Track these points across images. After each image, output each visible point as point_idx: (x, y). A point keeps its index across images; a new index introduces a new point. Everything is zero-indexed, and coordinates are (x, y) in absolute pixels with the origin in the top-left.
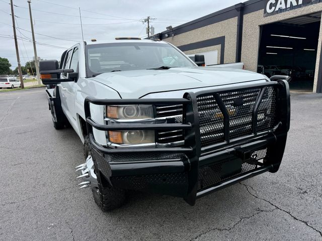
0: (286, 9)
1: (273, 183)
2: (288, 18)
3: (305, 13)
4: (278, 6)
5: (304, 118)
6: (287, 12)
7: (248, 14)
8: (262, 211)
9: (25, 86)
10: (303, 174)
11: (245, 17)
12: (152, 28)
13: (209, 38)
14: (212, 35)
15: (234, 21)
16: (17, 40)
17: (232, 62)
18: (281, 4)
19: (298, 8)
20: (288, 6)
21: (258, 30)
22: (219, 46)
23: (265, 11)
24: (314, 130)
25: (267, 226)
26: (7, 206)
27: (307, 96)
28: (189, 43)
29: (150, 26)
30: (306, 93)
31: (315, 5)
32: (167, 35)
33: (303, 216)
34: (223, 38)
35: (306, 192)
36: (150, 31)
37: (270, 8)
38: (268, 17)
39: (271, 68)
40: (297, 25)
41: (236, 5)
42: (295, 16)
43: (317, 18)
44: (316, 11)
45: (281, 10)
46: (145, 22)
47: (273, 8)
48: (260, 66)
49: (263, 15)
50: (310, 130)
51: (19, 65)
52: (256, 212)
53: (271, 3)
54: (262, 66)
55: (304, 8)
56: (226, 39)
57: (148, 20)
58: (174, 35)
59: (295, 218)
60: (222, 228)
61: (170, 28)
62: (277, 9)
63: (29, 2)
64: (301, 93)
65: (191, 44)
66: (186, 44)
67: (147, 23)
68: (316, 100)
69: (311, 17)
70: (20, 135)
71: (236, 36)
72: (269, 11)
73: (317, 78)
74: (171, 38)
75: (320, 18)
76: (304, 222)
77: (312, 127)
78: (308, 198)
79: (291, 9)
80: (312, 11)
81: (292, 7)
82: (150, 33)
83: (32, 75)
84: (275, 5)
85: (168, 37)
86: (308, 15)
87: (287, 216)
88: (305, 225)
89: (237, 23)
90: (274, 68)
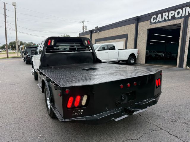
0: (162, 21)
1: (158, 116)
2: (163, 26)
3: (172, 24)
4: (158, 19)
5: (172, 81)
6: (163, 23)
7: (141, 23)
8: (154, 130)
9: (9, 56)
10: (174, 112)
11: (140, 24)
12: (86, 26)
13: (119, 34)
14: (121, 33)
15: (133, 26)
16: (7, 29)
17: (131, 48)
18: (159, 18)
19: (168, 21)
20: (163, 19)
21: (146, 32)
22: (125, 39)
23: (151, 22)
24: (178, 88)
25: (157, 138)
26: (12, 126)
27: (174, 69)
28: (107, 36)
29: (85, 26)
30: (173, 67)
31: (178, 20)
32: (95, 32)
33: (174, 133)
34: (127, 35)
35: (175, 121)
36: (85, 28)
37: (154, 20)
38: (152, 25)
39: (153, 52)
40: (167, 29)
41: (134, 17)
42: (167, 25)
43: (178, 26)
44: (178, 23)
45: (159, 22)
46: (82, 23)
47: (155, 20)
48: (147, 51)
49: (149, 24)
50: (176, 88)
51: (7, 44)
52: (150, 131)
53: (154, 18)
54: (148, 51)
55: (171, 21)
56: (128, 35)
57: (84, 22)
58: (99, 32)
59: (171, 134)
60: (134, 139)
61: (97, 27)
62: (157, 21)
63: (15, 8)
64: (170, 67)
65: (109, 37)
66: (106, 37)
67: (83, 23)
68: (178, 72)
69: (175, 26)
70: (11, 86)
71: (134, 34)
72: (153, 21)
73: (179, 59)
74: (97, 33)
75: (181, 27)
76: (175, 136)
77: (177, 86)
78: (177, 124)
79: (164, 22)
80: (176, 23)
81: (165, 20)
82: (84, 30)
83: (14, 50)
84: (156, 18)
85: (96, 32)
86: (174, 25)
87: (167, 133)
88: (176, 138)
89: (135, 27)
90: (154, 52)
